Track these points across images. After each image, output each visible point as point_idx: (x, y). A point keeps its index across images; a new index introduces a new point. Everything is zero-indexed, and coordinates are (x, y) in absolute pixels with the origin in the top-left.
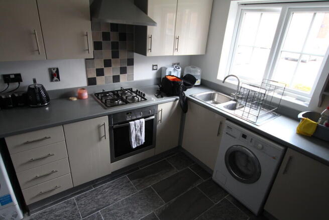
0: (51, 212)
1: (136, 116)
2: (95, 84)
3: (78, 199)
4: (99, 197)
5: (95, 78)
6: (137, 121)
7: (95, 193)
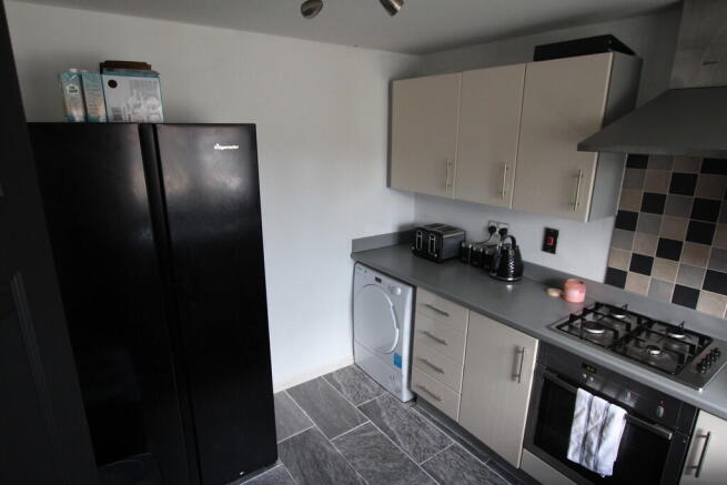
0: (423, 425)
1: (603, 386)
2: (622, 285)
3: (453, 448)
4: (468, 477)
5: (625, 273)
6: (599, 401)
7: (476, 468)
